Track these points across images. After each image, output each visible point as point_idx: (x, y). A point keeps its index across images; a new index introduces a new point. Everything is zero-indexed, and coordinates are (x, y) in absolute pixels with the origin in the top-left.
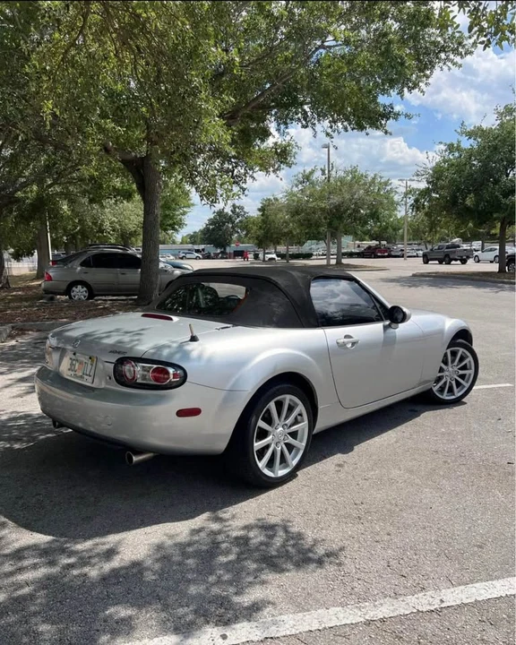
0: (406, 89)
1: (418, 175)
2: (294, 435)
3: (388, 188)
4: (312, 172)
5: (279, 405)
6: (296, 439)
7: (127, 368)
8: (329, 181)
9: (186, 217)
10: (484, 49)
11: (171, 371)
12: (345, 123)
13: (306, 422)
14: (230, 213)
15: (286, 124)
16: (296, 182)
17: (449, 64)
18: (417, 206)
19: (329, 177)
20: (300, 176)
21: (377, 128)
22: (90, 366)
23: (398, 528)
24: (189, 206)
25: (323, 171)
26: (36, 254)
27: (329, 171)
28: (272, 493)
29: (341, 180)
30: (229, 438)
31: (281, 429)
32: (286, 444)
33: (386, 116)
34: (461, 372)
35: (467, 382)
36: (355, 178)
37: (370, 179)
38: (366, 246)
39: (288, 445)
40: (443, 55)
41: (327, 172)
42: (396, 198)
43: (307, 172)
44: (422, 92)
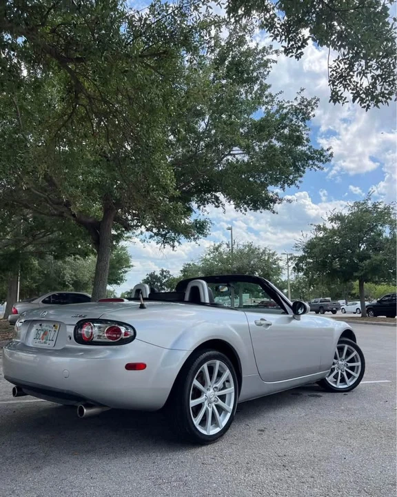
0: (286, 185)
1: (296, 247)
2: (223, 398)
3: (275, 257)
4: (220, 246)
5: (211, 369)
6: (224, 402)
7: (85, 330)
8: (232, 252)
9: (126, 274)
10: (367, 110)
11: (123, 330)
12: (245, 206)
13: (233, 388)
14: (159, 275)
15: (204, 204)
16: (208, 252)
17: (315, 167)
18: (297, 269)
19: (232, 249)
20: (212, 248)
21: (268, 209)
22: (53, 332)
23: (320, 473)
24: (129, 267)
25: (228, 245)
26: (6, 303)
27: (232, 245)
28: (205, 449)
29: (241, 251)
30: (169, 392)
31: (212, 390)
32: (216, 406)
33: (274, 201)
34: (350, 365)
35: (357, 373)
36: (252, 251)
37: (261, 251)
38: (259, 302)
39: (217, 406)
40: (310, 162)
41: (230, 246)
42: (281, 264)
43: (216, 245)
44: (297, 186)
